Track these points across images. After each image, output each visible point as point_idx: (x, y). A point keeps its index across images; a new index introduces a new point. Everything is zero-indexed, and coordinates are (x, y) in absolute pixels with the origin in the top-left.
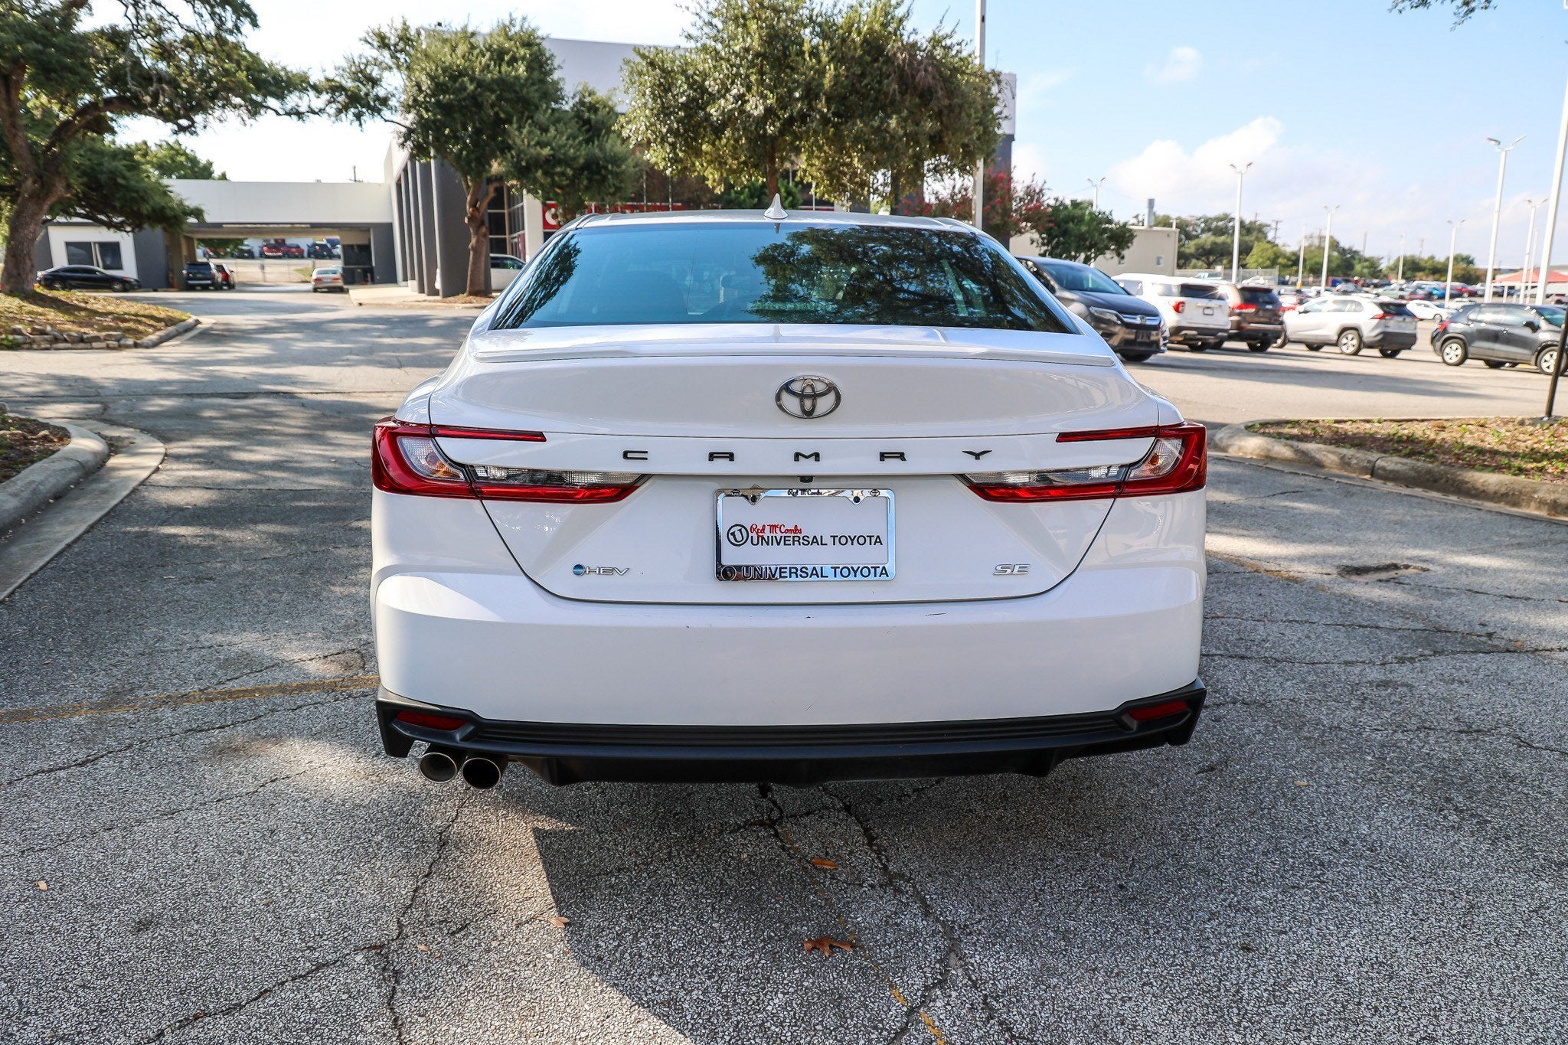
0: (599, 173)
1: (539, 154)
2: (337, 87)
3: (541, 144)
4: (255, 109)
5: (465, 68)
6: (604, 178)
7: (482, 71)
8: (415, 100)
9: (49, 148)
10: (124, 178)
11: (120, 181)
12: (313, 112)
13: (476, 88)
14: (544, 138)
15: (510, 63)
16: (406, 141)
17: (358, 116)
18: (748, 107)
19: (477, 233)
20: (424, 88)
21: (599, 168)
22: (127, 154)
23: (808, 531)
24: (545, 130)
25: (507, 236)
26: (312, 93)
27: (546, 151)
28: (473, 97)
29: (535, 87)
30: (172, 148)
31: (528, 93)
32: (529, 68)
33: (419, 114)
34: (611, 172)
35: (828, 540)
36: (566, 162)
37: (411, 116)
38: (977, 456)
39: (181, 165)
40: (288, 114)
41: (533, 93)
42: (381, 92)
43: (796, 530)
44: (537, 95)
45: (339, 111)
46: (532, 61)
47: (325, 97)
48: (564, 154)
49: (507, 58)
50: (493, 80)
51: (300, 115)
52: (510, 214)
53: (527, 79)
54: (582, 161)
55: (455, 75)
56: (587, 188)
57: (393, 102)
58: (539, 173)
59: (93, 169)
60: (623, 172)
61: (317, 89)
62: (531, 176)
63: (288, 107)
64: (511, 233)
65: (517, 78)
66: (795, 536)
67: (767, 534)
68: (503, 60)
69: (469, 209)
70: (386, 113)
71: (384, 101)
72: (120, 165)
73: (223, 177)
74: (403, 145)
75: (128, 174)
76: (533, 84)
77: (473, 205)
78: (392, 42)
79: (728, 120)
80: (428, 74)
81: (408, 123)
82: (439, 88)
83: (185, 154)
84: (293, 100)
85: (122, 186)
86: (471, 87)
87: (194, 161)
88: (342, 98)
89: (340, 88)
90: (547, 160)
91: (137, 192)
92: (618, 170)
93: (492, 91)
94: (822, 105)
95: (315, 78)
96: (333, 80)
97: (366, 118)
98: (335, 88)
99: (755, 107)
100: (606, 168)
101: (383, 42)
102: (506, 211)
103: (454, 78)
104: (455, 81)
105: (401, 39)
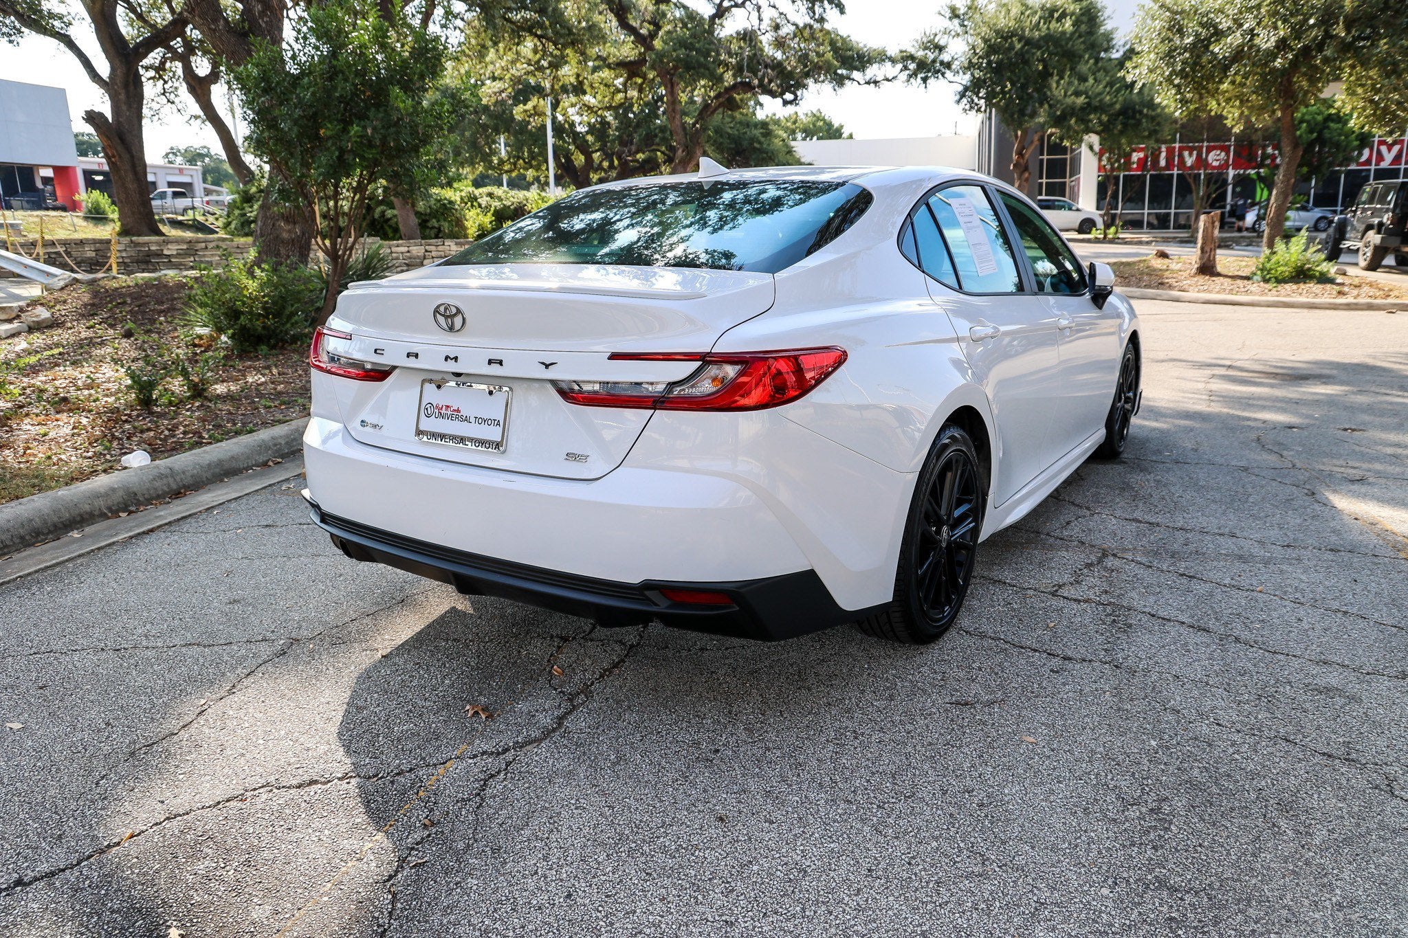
0: (1133, 117)
1: (1074, 103)
2: (907, 57)
3: (1077, 94)
4: (840, 81)
5: (1015, 30)
6: (1139, 123)
7: (1031, 30)
8: (970, 62)
9: (694, 125)
10: (760, 143)
11: (756, 145)
12: (888, 80)
13: (1023, 47)
14: (1082, 88)
15: (1059, 20)
16: (961, 98)
17: (925, 80)
18: (1257, 41)
19: (1020, 178)
20: (978, 51)
21: (1134, 111)
22: (764, 124)
23: (464, 413)
24: (1083, 79)
25: (1067, 180)
26: (888, 64)
27: (1081, 100)
28: (1021, 54)
29: (1082, 40)
30: (815, 115)
31: (1073, 46)
32: (1076, 24)
33: (972, 75)
34: (1146, 116)
35: (472, 420)
36: (1101, 108)
37: (968, 77)
38: (547, 366)
39: (820, 129)
40: (868, 83)
41: (1079, 46)
42: (946, 57)
43: (458, 411)
44: (1082, 47)
45: (910, 76)
46: (1082, 15)
47: (900, 66)
48: (1101, 101)
49: (1056, 15)
50: (1041, 38)
51: (876, 82)
52: (1071, 159)
53: (1073, 34)
54: (1118, 106)
55: (1006, 35)
56: (1122, 133)
57: (954, 66)
58: (1073, 121)
59: (740, 138)
60: (1159, 115)
61: (893, 61)
62: (1066, 123)
63: (867, 78)
64: (1070, 177)
65: (1064, 33)
66: (456, 415)
67: (443, 411)
68: (1053, 17)
69: (1015, 157)
70: (949, 74)
71: (948, 65)
72: (757, 132)
73: (851, 137)
74: (958, 102)
75: (763, 139)
76: (1080, 36)
77: (1020, 154)
78: (962, 11)
79: (1238, 55)
80: (983, 38)
81: (964, 83)
82: (991, 49)
83: (824, 120)
84: (873, 71)
85: (759, 149)
86: (1018, 46)
87: (829, 125)
88: (912, 66)
89: (912, 58)
90: (1082, 109)
91: (767, 153)
92: (1153, 113)
93: (1039, 48)
94: (1340, 31)
95: (893, 51)
96: (905, 51)
97: (931, 81)
98: (907, 58)
99: (1267, 40)
100: (1141, 112)
101: (954, 14)
102: (1068, 156)
103: (1005, 39)
104: (1006, 41)
105: (970, 8)
